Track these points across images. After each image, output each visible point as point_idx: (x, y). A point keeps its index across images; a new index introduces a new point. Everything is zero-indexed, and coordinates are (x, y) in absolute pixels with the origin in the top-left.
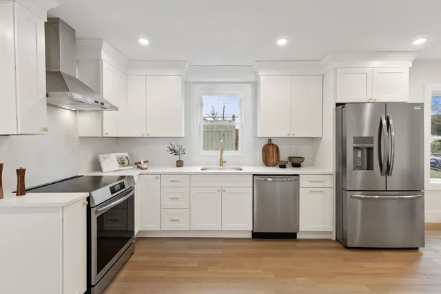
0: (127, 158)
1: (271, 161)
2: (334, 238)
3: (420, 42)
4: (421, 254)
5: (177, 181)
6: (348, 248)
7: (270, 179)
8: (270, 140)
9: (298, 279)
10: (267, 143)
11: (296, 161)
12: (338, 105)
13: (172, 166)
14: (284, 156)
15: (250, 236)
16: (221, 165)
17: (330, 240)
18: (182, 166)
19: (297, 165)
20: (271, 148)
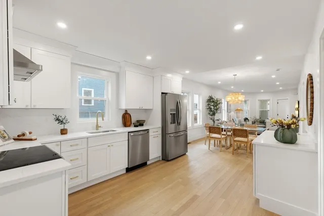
0: (4, 131)
1: (128, 124)
2: (161, 159)
3: (187, 72)
4: (187, 156)
5: (77, 145)
6: (168, 161)
7: (132, 134)
8: (126, 111)
9: (164, 179)
10: (124, 112)
11: (141, 122)
12: (162, 93)
13: (55, 134)
14: (134, 120)
15: (125, 172)
16: (97, 129)
17: (160, 160)
18: (66, 133)
19: (142, 125)
20: (127, 115)
